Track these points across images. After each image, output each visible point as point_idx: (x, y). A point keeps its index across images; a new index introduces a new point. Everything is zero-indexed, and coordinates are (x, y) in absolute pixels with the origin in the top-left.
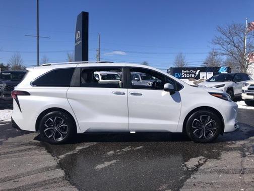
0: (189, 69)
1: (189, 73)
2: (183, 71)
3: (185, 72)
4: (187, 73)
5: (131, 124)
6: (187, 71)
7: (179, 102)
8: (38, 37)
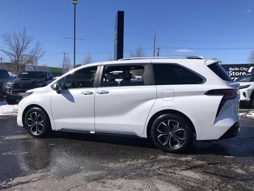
0: (239, 66)
1: (239, 71)
2: (230, 69)
3: (234, 69)
4: (235, 71)
6: (236, 69)
8: (75, 39)
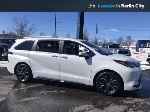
3: (149, 43)
5: (61, 76)
7: (91, 65)
8: (56, 22)
